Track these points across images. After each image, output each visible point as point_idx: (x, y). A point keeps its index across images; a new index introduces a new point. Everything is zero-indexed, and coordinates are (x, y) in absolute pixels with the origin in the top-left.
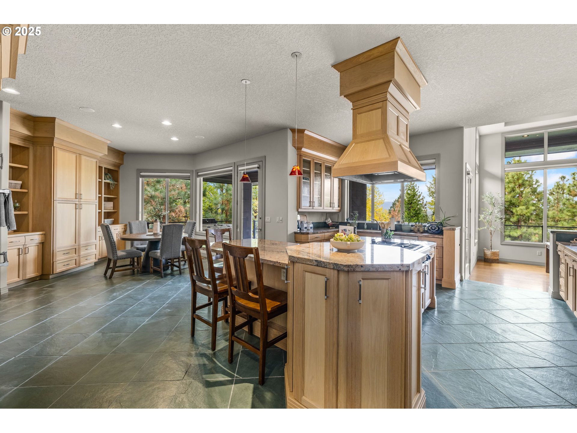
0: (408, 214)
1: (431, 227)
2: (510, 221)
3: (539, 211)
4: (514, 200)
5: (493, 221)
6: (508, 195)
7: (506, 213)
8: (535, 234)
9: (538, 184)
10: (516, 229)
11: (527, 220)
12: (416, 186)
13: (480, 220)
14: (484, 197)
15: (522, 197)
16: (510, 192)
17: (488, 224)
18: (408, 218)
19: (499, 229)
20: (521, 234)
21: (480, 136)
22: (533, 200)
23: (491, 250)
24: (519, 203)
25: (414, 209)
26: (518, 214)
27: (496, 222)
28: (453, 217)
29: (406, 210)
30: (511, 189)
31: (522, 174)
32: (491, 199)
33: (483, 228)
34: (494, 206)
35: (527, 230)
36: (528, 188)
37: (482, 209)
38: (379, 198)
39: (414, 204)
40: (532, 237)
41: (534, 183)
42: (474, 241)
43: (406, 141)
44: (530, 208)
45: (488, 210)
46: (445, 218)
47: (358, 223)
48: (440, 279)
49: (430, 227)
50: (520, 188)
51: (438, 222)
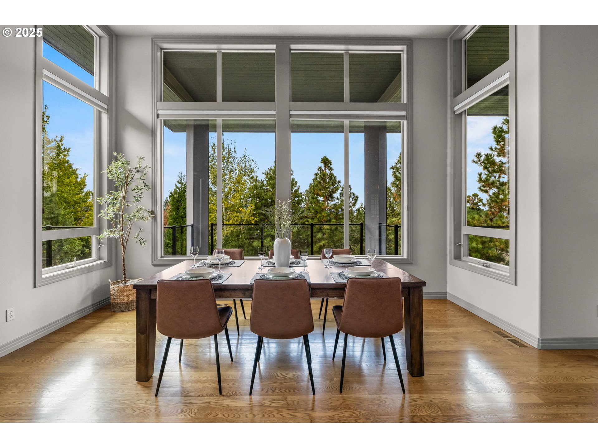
21: (117, 36)
29: (174, 208)
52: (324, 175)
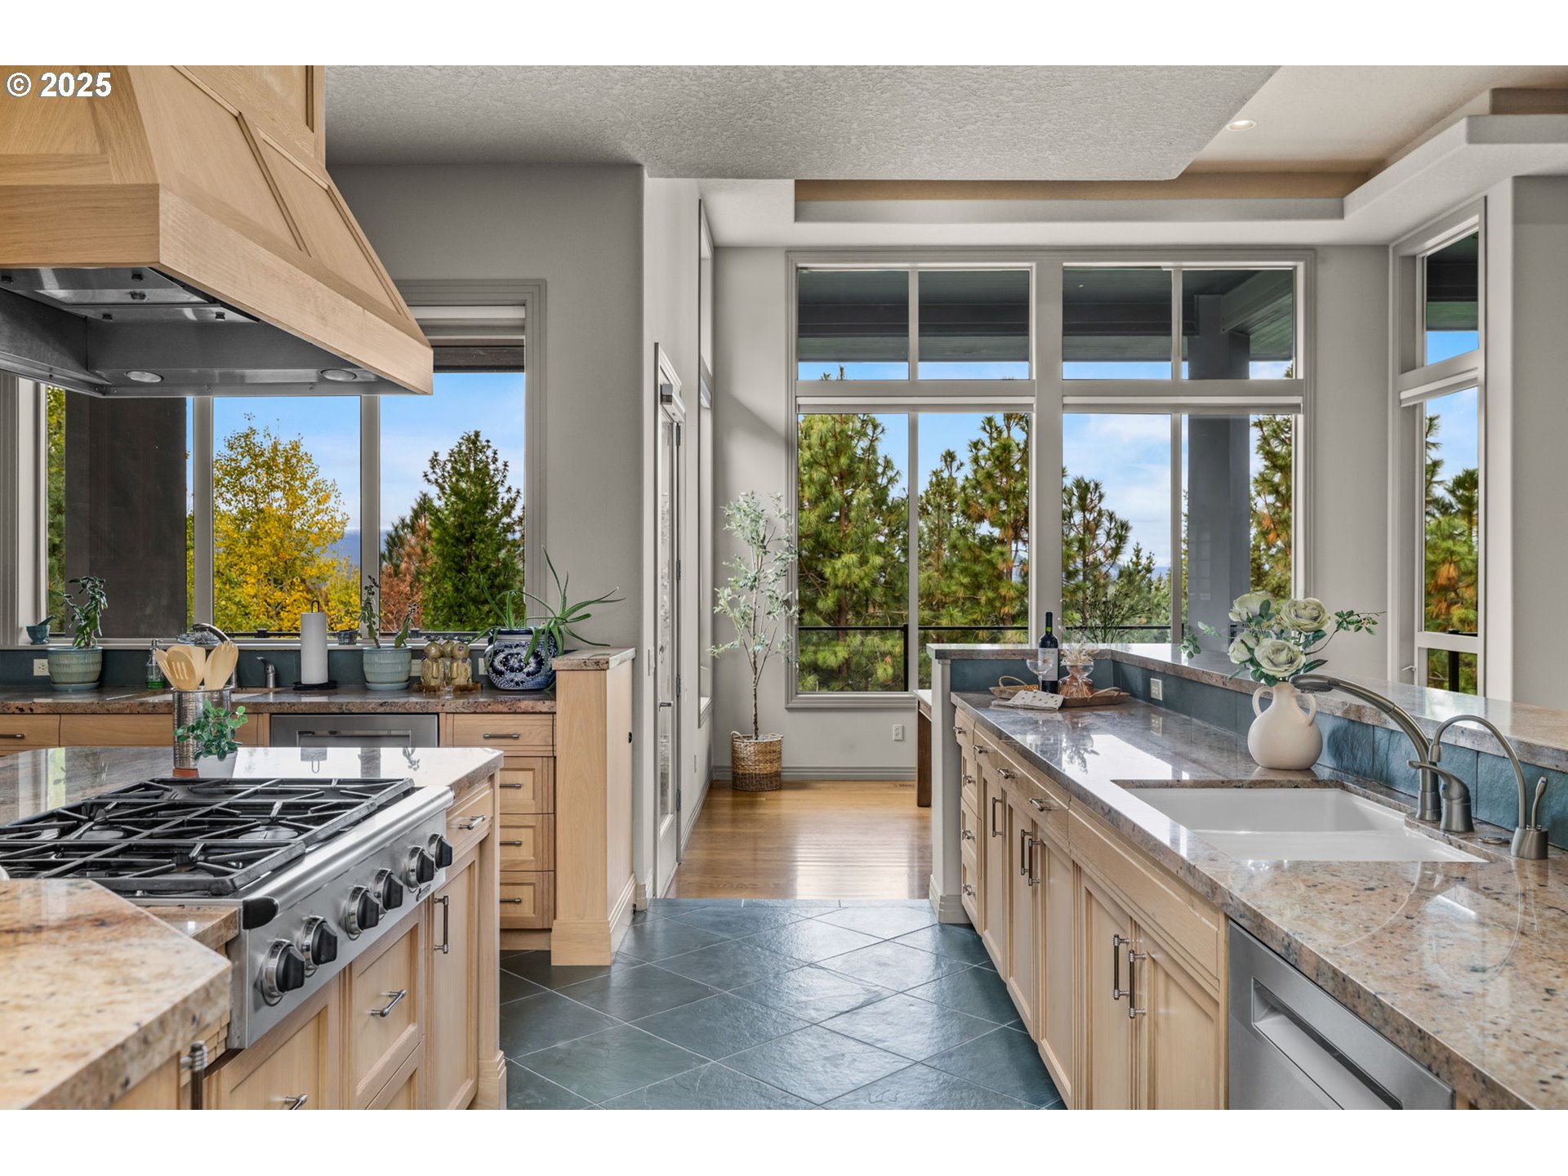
0: (457, 590)
1: (506, 658)
2: (818, 609)
3: (893, 572)
4: (826, 532)
5: (761, 613)
6: (810, 510)
7: (803, 580)
8: (884, 655)
9: (890, 473)
10: (833, 639)
11: (862, 606)
12: (495, 460)
13: (717, 609)
14: (730, 512)
15: (850, 521)
16: (814, 503)
17: (747, 626)
18: (456, 608)
19: (779, 646)
20: (847, 656)
21: (716, 249)
22: (877, 531)
23: (754, 737)
24: (840, 541)
25: (483, 564)
26: (840, 582)
27: (771, 617)
28: (599, 601)
29: (449, 569)
30: (818, 488)
31: (847, 435)
32: (755, 521)
33: (728, 646)
34: (765, 553)
35: (862, 643)
36: (864, 489)
37: (724, 563)
38: (318, 512)
39: (482, 541)
40: (877, 666)
41: (880, 470)
42: (695, 703)
43: (302, 116)
44: (871, 561)
45: (743, 568)
46: (569, 606)
47: (105, 652)
48: (546, 927)
49: (501, 656)
50: (842, 485)
51: (538, 631)
52: (1006, 448)
